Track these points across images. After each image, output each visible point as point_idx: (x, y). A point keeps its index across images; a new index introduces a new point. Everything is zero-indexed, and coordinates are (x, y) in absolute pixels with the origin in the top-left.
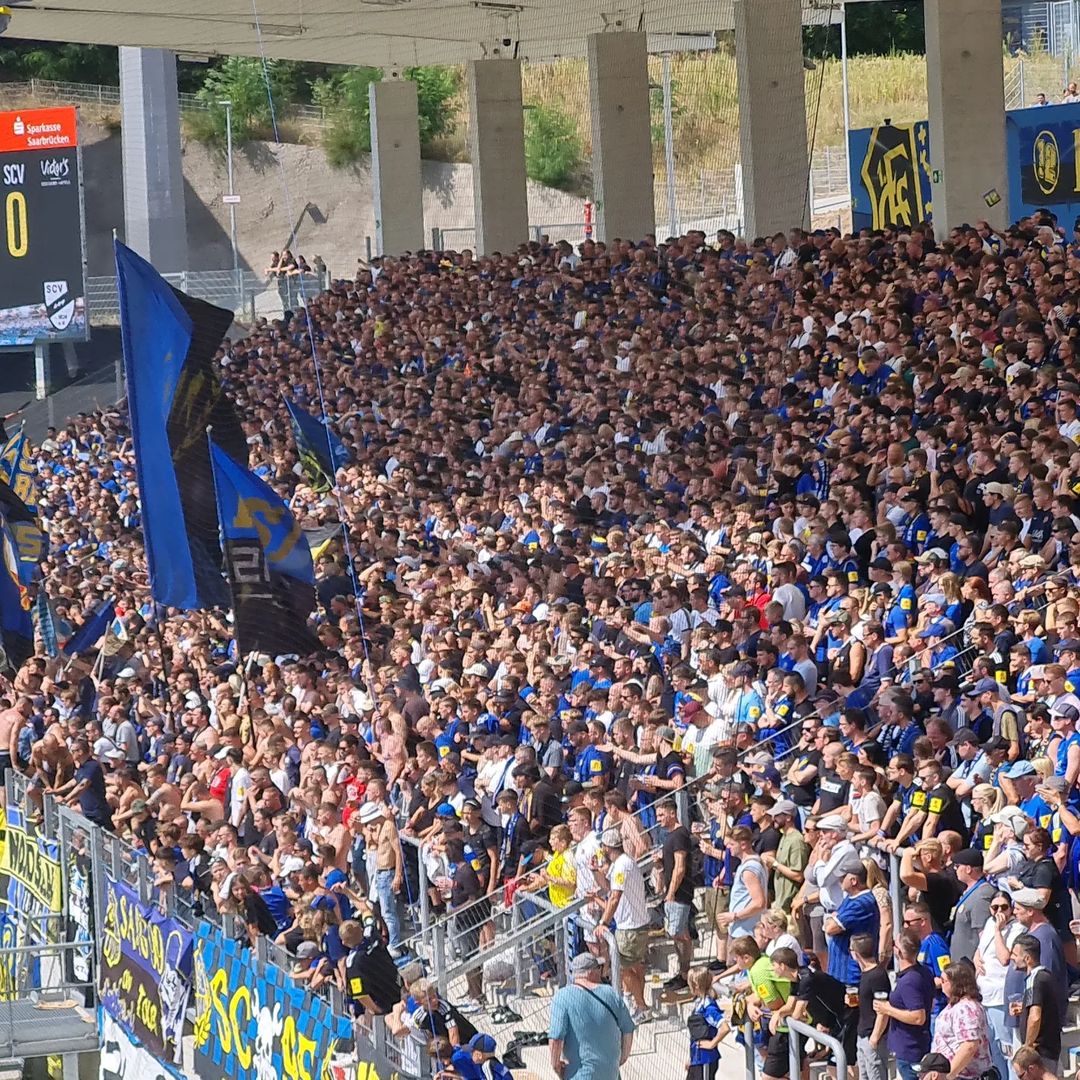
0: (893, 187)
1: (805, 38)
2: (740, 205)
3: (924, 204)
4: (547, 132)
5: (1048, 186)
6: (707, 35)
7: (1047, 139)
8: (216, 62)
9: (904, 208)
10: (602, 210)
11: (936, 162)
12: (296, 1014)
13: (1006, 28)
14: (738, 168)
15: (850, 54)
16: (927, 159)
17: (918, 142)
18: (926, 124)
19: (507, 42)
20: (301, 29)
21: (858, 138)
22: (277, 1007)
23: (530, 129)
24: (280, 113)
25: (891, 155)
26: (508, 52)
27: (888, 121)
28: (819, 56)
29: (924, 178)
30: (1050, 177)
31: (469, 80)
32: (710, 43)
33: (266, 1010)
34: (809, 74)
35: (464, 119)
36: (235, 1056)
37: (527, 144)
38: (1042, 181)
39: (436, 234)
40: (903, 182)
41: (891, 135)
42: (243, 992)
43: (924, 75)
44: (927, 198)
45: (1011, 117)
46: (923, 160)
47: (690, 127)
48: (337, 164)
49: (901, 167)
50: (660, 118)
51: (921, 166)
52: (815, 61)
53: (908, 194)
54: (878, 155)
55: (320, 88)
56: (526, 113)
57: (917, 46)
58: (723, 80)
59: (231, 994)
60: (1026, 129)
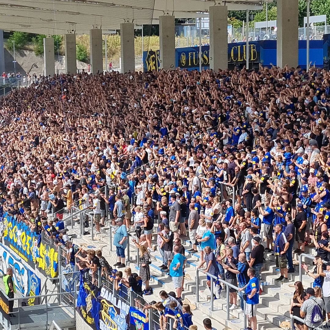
0: (152, 63)
1: (135, 32)
2: (120, 66)
3: (158, 67)
4: (81, 50)
5: (184, 64)
6: (115, 30)
7: (183, 54)
8: (12, 33)
9: (154, 68)
10: (92, 67)
11: (161, 58)
12: (26, 231)
13: (176, 31)
14: (120, 58)
15: (144, 36)
16: (159, 58)
17: (157, 54)
18: (159, 51)
19: (73, 30)
20: (30, 26)
21: (145, 53)
22: (21, 230)
23: (77, 49)
24: (25, 44)
25: (152, 57)
26: (73, 33)
27: (151, 50)
28: (138, 36)
29: (158, 62)
30: (184, 62)
31: (65, 38)
32: (115, 32)
33: (19, 230)
34: (135, 39)
35: (64, 47)
36: (13, 240)
37: (77, 52)
38: (182, 63)
39: (58, 71)
40: (154, 62)
41: (152, 53)
42: (16, 227)
43: (159, 40)
44: (159, 66)
45: (176, 50)
46: (158, 58)
47: (111, 50)
48: (37, 55)
49: (154, 59)
50: (104, 48)
51: (158, 59)
52: (137, 37)
53: (155, 65)
54: (149, 57)
55: (34, 39)
56: (77, 45)
57: (157, 34)
58: (118, 40)
59: (13, 227)
60: (179, 52)
